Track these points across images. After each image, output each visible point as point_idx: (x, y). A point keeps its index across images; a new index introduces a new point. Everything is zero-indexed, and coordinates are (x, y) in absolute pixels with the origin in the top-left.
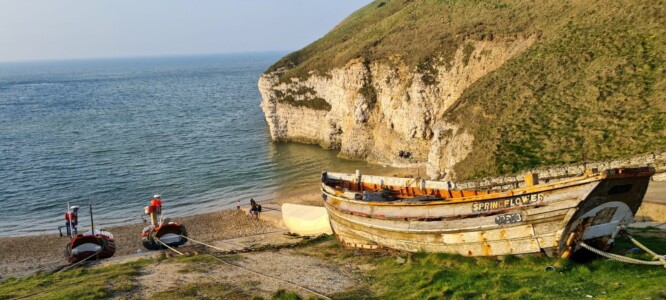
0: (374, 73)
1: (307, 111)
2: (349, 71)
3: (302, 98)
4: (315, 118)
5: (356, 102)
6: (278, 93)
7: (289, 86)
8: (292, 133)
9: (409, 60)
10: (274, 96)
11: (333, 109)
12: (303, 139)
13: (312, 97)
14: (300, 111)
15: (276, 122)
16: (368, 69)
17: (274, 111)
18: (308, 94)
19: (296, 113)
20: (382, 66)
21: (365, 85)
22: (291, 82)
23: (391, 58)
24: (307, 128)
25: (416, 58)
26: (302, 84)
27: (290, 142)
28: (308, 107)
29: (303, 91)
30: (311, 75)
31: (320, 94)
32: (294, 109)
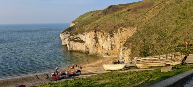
0: (97, 34)
1: (78, 43)
2: (91, 34)
3: (77, 40)
4: (81, 45)
5: (93, 41)
6: (70, 38)
7: (73, 37)
8: (74, 49)
9: (106, 31)
10: (69, 39)
11: (86, 43)
12: (77, 50)
13: (79, 40)
14: (76, 43)
15: (70, 46)
16: (96, 33)
17: (69, 43)
18: (78, 39)
19: (75, 44)
20: (99, 33)
21: (95, 37)
22: (73, 36)
23: (102, 31)
24: (78, 47)
25: (108, 31)
26: (76, 36)
27: (74, 51)
28: (78, 42)
29: (77, 38)
30: (79, 34)
31: (81, 39)
32: (75, 43)
